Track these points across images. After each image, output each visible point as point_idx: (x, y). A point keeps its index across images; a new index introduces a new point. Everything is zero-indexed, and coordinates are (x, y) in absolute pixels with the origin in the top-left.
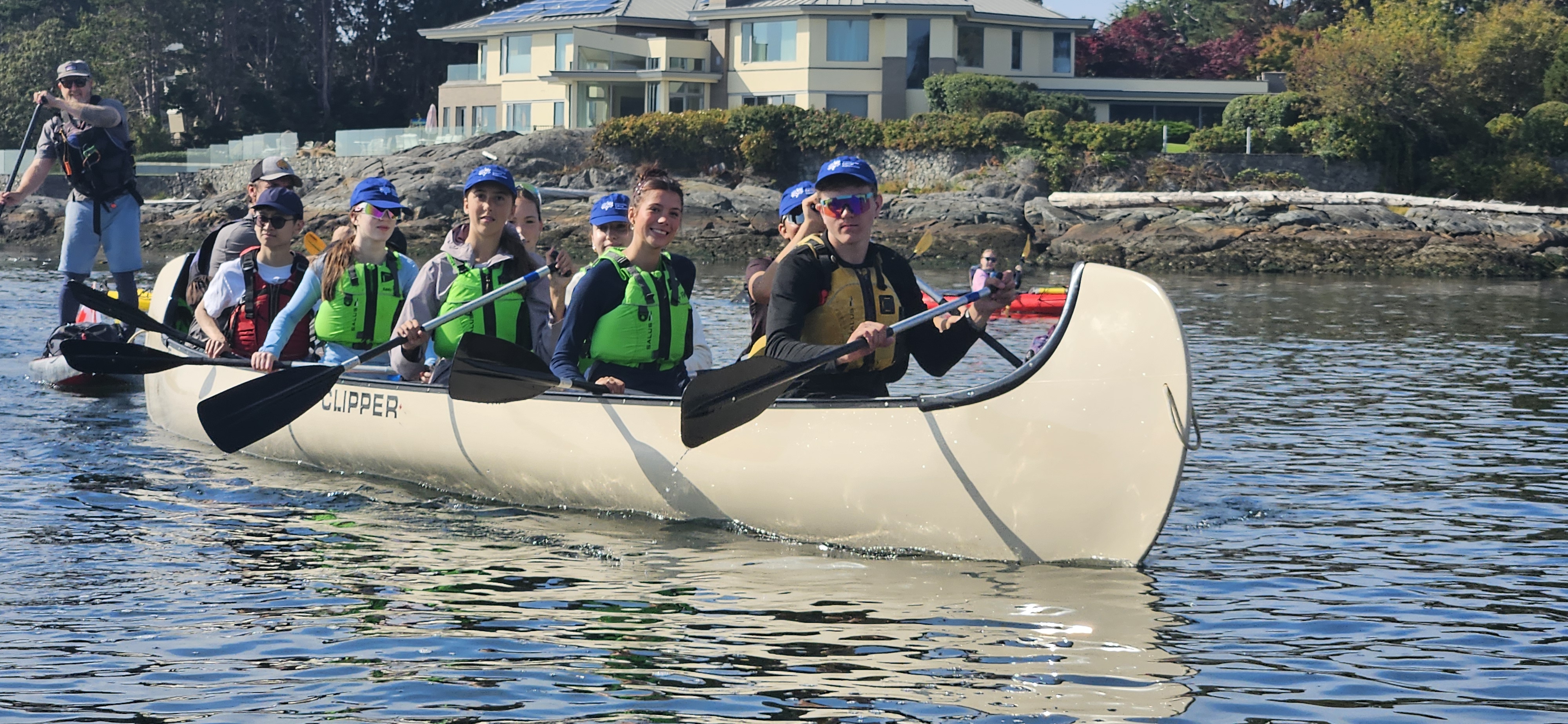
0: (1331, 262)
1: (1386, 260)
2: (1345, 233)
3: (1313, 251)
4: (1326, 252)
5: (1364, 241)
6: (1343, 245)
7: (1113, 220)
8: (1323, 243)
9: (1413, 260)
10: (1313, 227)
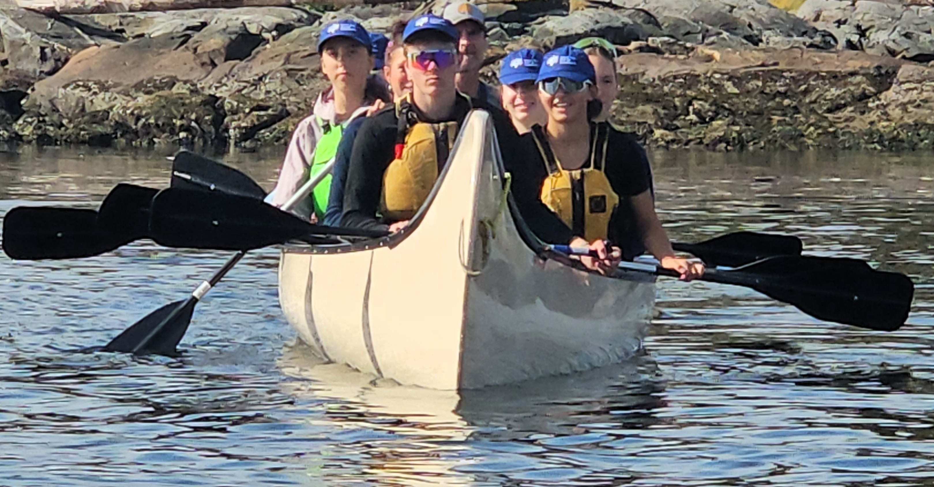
0: (693, 124)
1: (813, 119)
2: (710, 59)
3: (648, 100)
4: (677, 101)
5: (756, 76)
6: (712, 85)
7: (171, 37)
8: (664, 80)
9: (873, 116)
10: (634, 45)
